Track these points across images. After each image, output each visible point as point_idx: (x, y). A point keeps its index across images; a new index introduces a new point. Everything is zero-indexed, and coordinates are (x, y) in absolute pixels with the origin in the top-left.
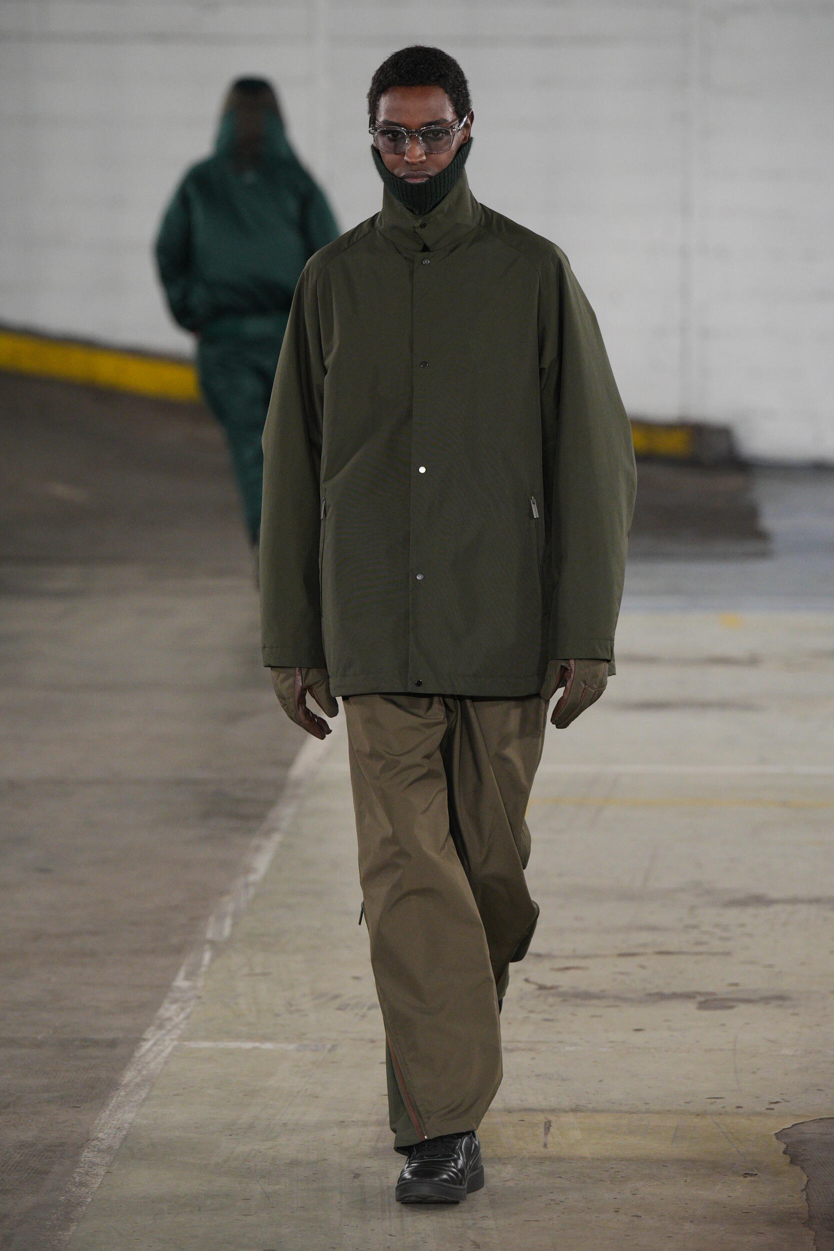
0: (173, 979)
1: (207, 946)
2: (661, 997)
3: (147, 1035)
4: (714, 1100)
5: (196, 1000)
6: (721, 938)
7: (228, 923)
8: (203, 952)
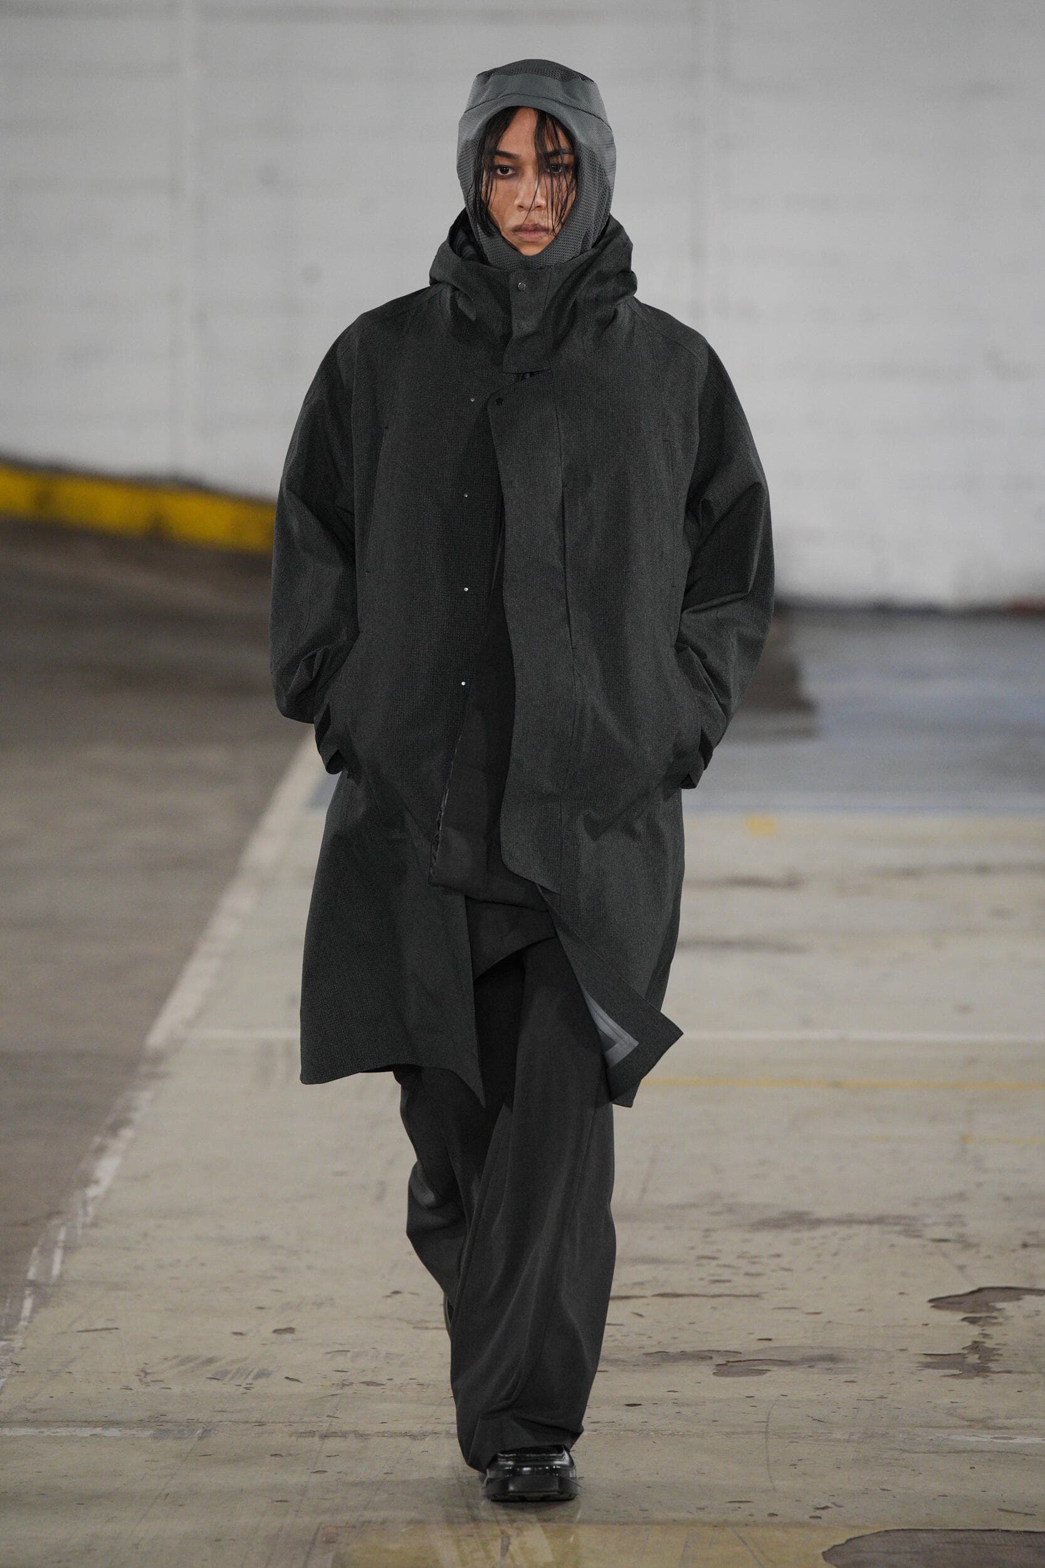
1: (27, 1292)
2: (664, 1358)
4: (737, 1505)
5: (10, 1367)
6: (747, 1274)
7: (58, 1256)
8: (22, 1298)
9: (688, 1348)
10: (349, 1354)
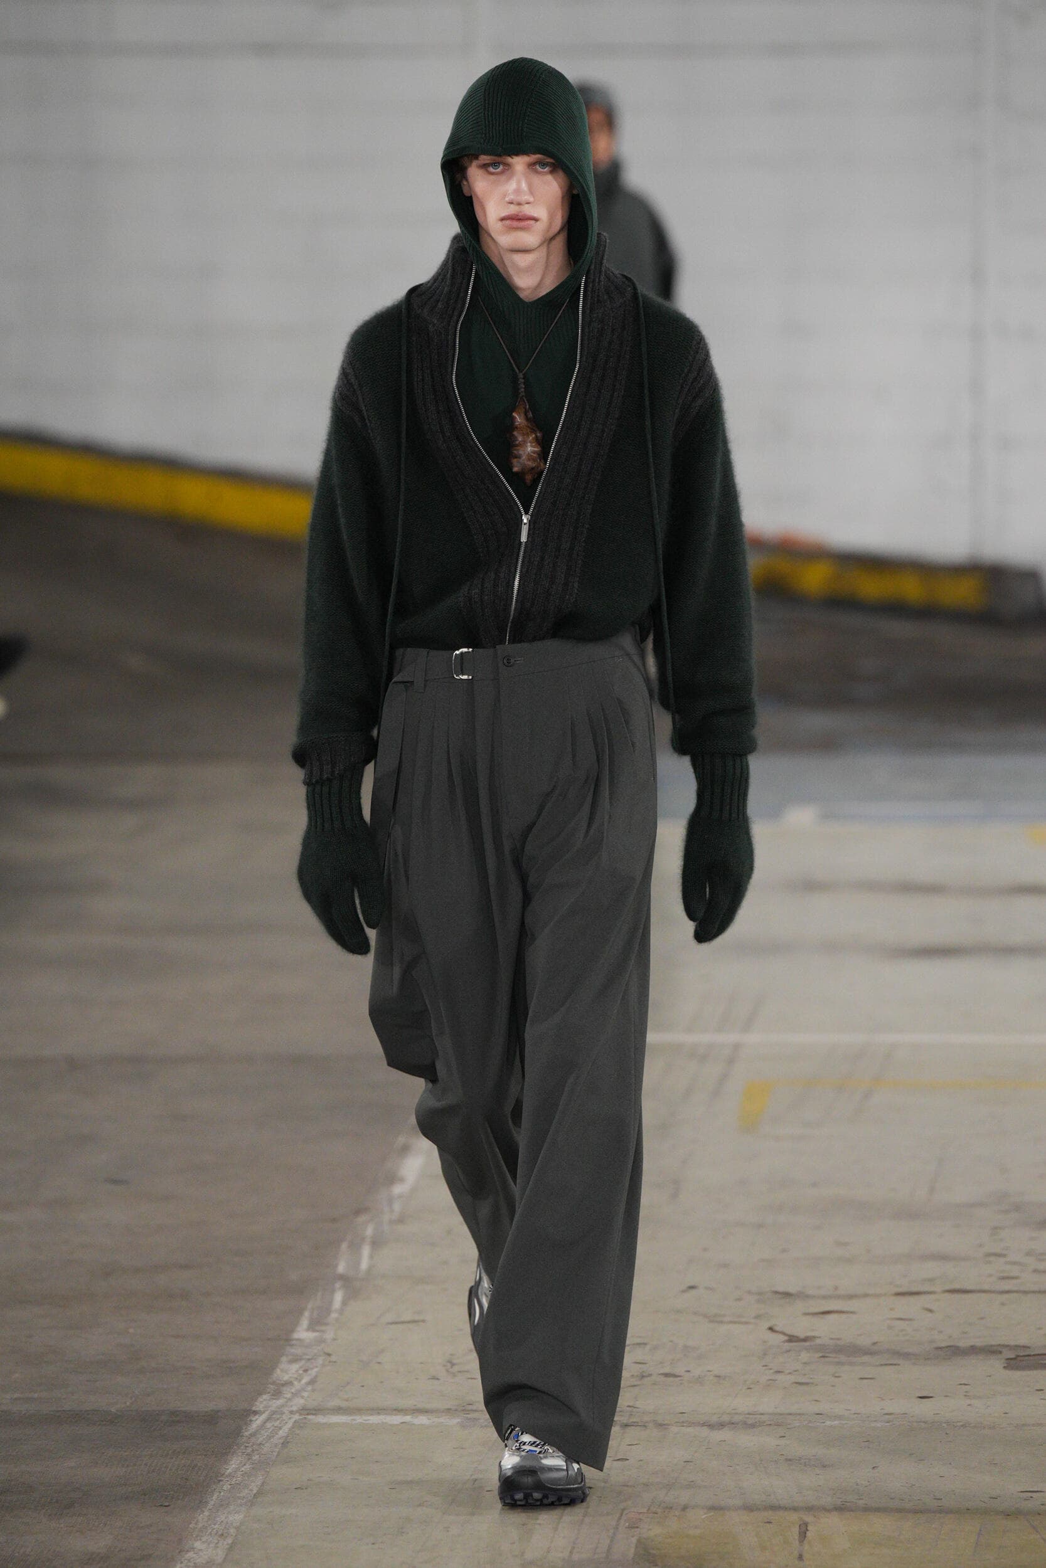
0: (292, 1331)
1: (338, 1285)
2: (954, 1352)
3: (259, 1405)
4: (1030, 1494)
5: (323, 1358)
6: (1035, 1271)
7: (366, 1251)
8: (333, 1291)
9: (978, 1343)
10: (648, 1347)
